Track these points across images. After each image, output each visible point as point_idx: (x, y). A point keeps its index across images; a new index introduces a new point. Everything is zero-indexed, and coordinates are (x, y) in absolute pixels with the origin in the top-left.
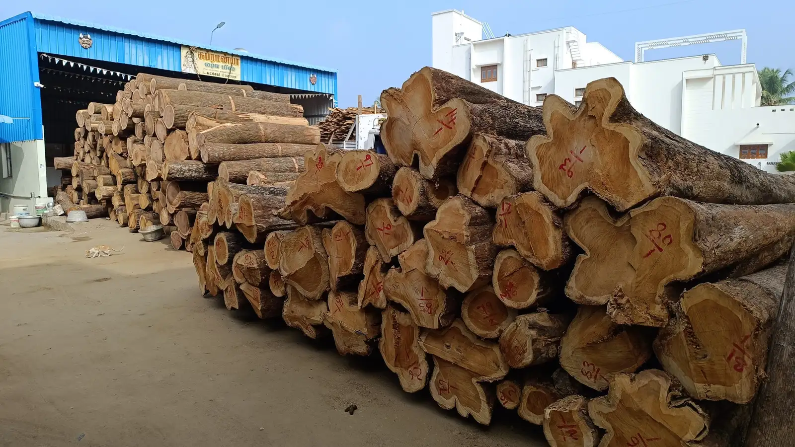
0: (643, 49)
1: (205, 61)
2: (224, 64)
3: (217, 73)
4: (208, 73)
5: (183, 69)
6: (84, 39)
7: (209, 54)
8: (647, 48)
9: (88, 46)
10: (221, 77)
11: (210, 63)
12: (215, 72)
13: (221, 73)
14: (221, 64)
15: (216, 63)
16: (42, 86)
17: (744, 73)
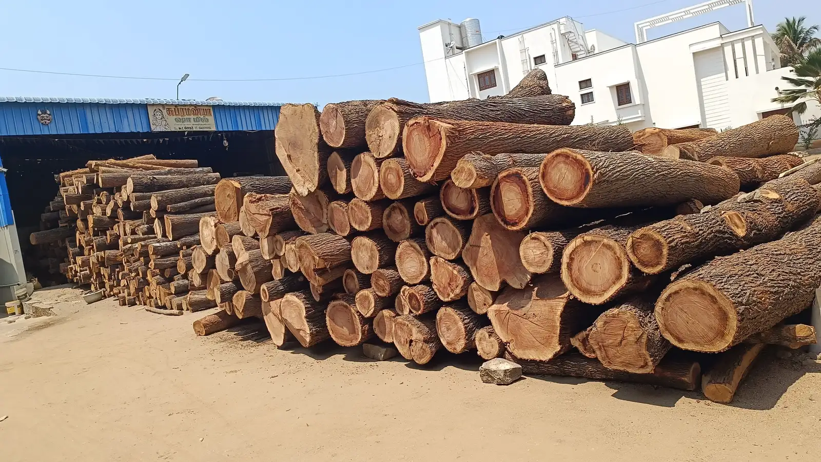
0: (644, 29)
1: (175, 117)
2: (195, 117)
3: (189, 126)
4: (180, 128)
5: (153, 127)
6: (43, 115)
7: (178, 109)
8: (649, 27)
9: (47, 122)
10: (194, 130)
11: (181, 118)
12: (187, 126)
13: (194, 126)
14: (192, 117)
15: (186, 117)
16: (5, 170)
17: (753, 37)
